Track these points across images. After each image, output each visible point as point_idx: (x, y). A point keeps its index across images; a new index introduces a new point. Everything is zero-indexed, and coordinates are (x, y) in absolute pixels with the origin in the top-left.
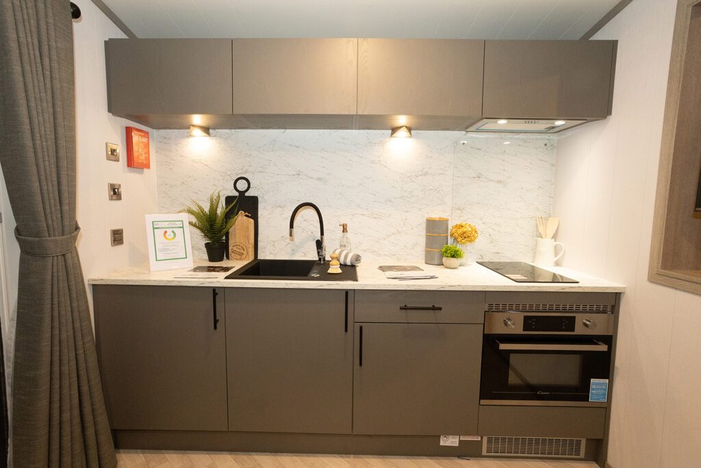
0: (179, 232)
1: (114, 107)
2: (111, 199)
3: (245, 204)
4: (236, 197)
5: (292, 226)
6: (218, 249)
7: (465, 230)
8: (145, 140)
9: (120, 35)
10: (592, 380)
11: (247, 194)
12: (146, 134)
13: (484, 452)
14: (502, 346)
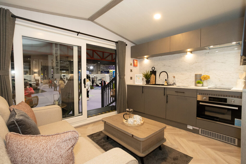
0: (140, 77)
1: (132, 57)
2: (131, 72)
3: (154, 72)
4: (152, 71)
5: (160, 76)
6: (148, 82)
8: (137, 61)
9: (134, 45)
10: (236, 119)
11: (154, 70)
12: (137, 60)
13: (200, 133)
14: (201, 103)
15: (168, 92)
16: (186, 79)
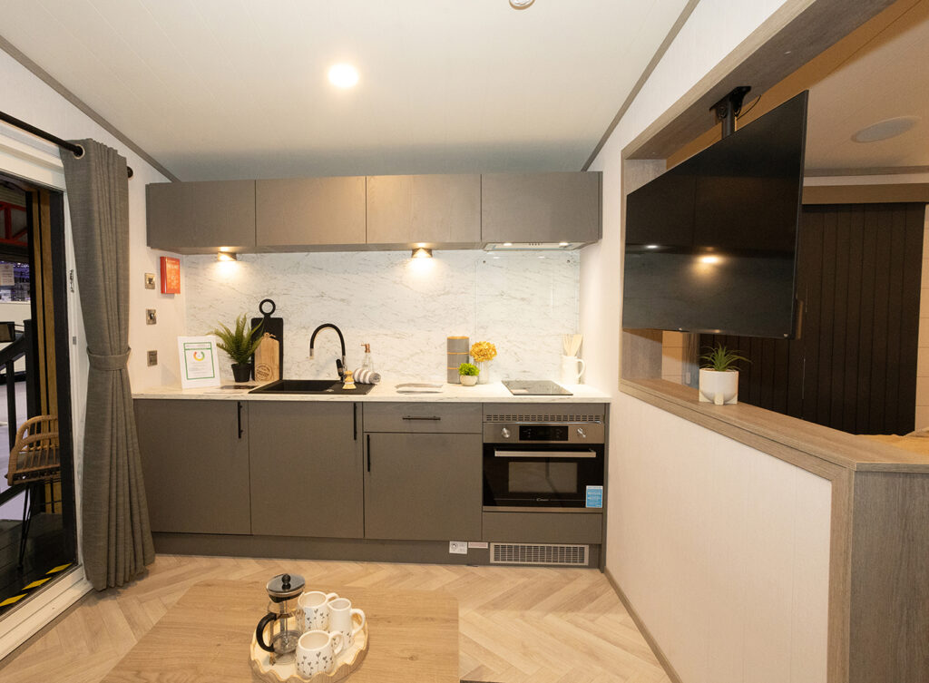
0: (207, 353)
1: (152, 242)
2: (148, 323)
3: (270, 325)
4: (261, 319)
5: (312, 346)
6: (244, 370)
7: (481, 347)
8: (176, 267)
10: (587, 487)
11: (272, 316)
12: (177, 262)
13: (492, 561)
14: (498, 454)
15: (369, 423)
16: (412, 356)
